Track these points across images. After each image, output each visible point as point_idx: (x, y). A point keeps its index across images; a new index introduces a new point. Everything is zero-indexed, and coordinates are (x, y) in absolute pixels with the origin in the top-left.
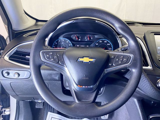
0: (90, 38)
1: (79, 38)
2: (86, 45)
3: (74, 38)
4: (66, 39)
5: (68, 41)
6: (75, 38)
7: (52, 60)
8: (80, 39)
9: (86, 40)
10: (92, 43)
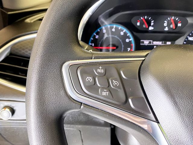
0: (176, 25)
1: (149, 25)
2: (165, 40)
3: (138, 24)
4: (120, 27)
5: (124, 30)
6: (142, 24)
7: (104, 94)
8: (153, 26)
9: (166, 29)
10: (180, 35)
